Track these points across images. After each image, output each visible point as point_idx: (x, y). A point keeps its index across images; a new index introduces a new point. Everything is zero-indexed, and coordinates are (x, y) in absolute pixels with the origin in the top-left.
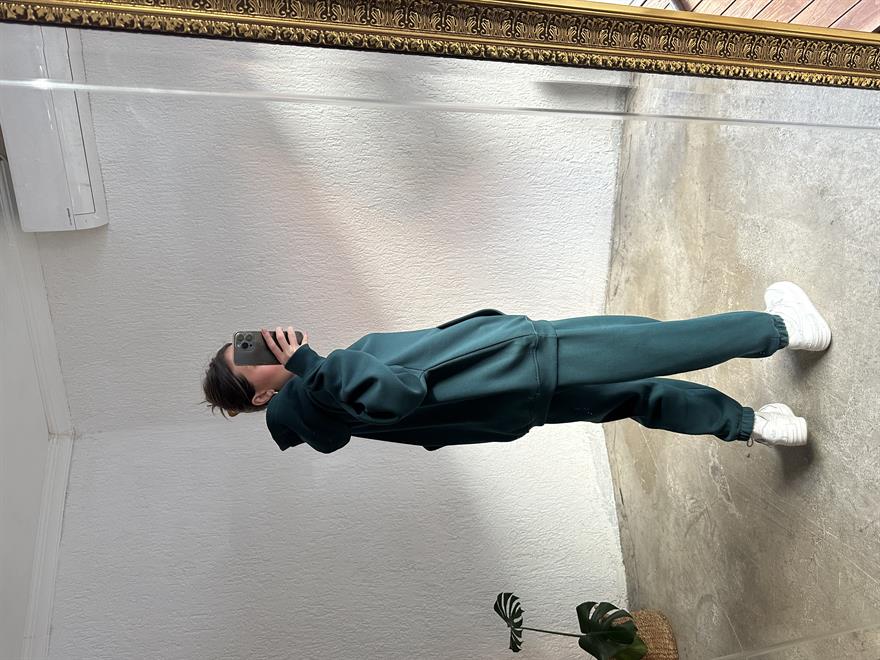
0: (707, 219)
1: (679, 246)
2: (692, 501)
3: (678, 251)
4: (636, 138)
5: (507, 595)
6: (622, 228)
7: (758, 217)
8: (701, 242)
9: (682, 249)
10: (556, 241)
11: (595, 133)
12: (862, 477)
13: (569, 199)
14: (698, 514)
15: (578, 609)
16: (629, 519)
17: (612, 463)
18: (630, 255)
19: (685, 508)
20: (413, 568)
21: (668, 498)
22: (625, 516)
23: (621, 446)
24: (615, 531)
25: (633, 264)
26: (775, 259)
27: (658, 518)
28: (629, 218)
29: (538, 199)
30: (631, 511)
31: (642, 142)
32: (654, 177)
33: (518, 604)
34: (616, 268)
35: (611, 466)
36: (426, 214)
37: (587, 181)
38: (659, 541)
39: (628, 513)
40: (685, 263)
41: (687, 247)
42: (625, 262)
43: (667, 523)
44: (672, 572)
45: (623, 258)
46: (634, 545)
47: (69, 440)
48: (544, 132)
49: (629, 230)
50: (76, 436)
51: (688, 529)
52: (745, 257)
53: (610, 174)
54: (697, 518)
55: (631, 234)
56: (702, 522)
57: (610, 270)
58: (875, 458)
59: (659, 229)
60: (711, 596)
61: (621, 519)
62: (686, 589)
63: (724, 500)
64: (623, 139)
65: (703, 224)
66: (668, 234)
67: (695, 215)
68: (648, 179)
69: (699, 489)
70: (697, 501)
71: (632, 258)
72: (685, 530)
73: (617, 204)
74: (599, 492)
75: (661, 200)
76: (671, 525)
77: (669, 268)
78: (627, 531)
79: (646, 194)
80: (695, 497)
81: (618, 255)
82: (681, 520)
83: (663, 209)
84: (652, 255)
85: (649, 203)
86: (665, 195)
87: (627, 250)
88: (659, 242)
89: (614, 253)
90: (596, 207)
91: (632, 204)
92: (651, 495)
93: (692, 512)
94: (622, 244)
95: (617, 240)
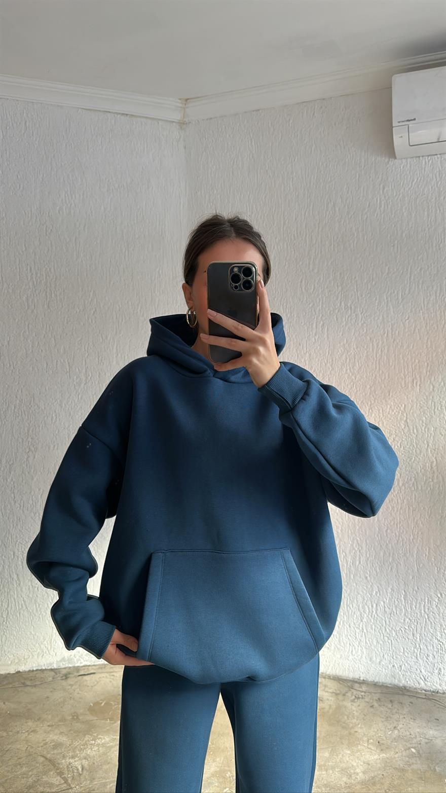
1: (364, 773)
2: (80, 768)
3: (358, 771)
6: (376, 697)
9: (361, 777)
10: (365, 620)
13: (411, 637)
14: (66, 776)
16: (64, 683)
18: (348, 704)
19: (73, 757)
21: (85, 735)
22: (66, 677)
24: (51, 664)
25: (339, 708)
27: (63, 720)
28: (390, 706)
29: (412, 604)
30: (71, 685)
32: (439, 742)
34: (334, 686)
37: (431, 658)
38: (39, 719)
39: (70, 681)
40: (345, 779)
41: (363, 783)
42: (341, 698)
43: (56, 731)
44: (5, 734)
45: (344, 695)
46: (35, 686)
47: (179, 118)
49: (376, 704)
50: (182, 124)
51: (50, 760)
53: (435, 683)
54: (61, 774)
55: (372, 706)
56: (56, 780)
57: (330, 678)
59: (381, 746)
61: (64, 672)
66: (376, 757)
68: (436, 733)
69: (92, 779)
70: (80, 774)
71: (345, 707)
72: (49, 756)
73: (403, 691)
75: (413, 750)
76: (55, 738)
77: (337, 756)
78: (51, 679)
79: (418, 730)
80: (85, 772)
81: (347, 689)
82: (60, 751)
83: (404, 753)
84: (350, 734)
85: (408, 733)
86: (420, 756)
87: (353, 701)
88: (366, 745)
89: (349, 684)
90: (401, 666)
91: (406, 710)
92: (88, 713)
93: (68, 767)
94: (360, 694)
95: (364, 688)
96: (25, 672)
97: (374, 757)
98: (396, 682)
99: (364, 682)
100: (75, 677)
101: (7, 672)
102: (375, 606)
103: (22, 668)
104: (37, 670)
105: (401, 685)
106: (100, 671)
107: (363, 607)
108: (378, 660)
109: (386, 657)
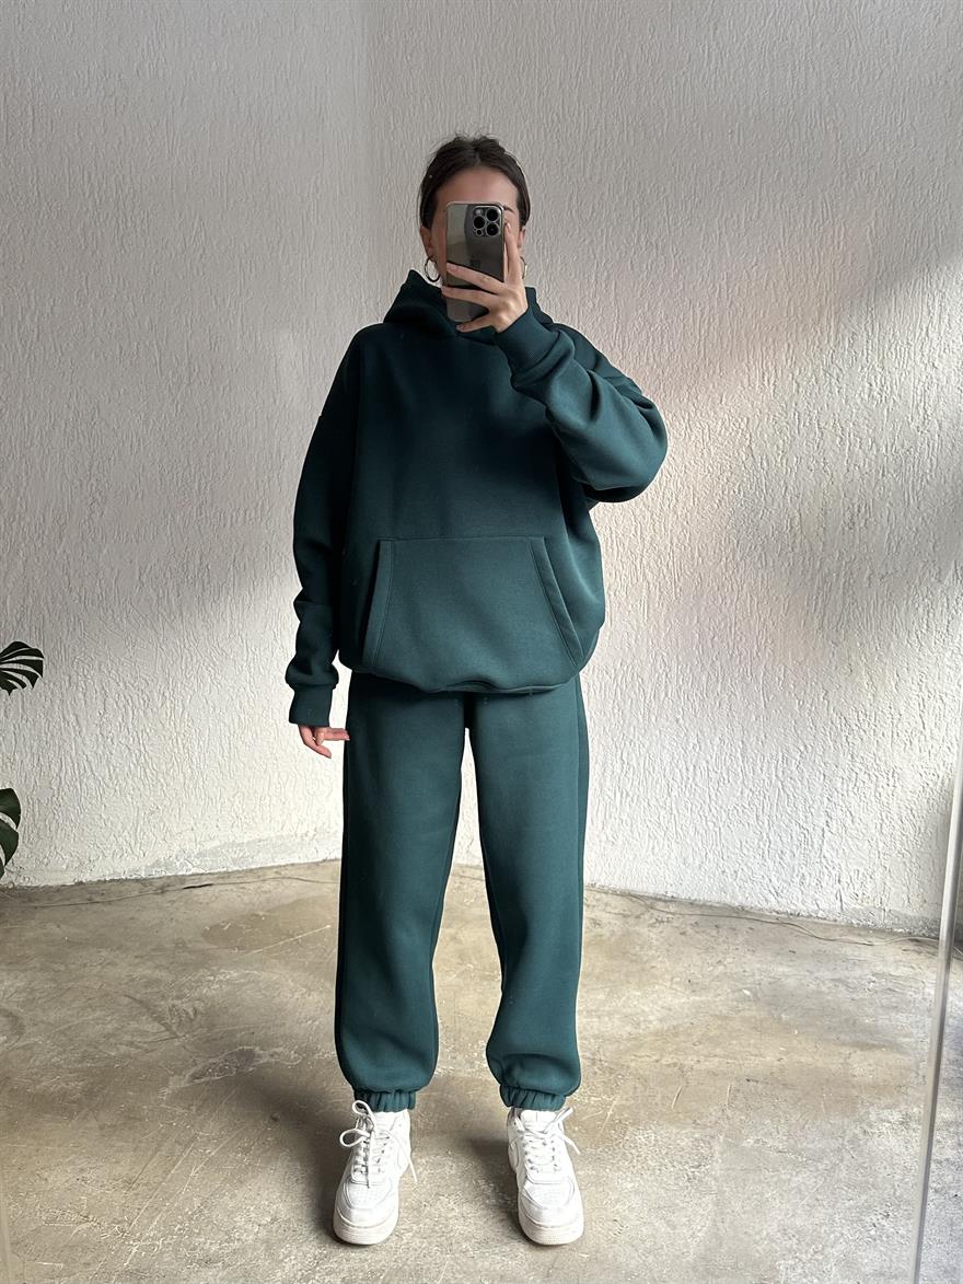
0: (713, 1074)
1: (661, 1021)
2: (190, 1011)
3: (651, 1018)
4: (866, 953)
5: (38, 666)
6: (694, 919)
7: (717, 1167)
8: (668, 1060)
9: (655, 1025)
10: (675, 793)
11: (878, 876)
13: (753, 821)
14: (168, 1021)
15: (10, 791)
16: (159, 898)
18: (644, 930)
19: (178, 998)
20: (95, 500)
21: (197, 969)
22: (163, 890)
23: (291, 891)
24: (135, 871)
25: (627, 934)
26: (637, 1192)
27: (160, 948)
28: (714, 933)
29: (755, 764)
30: (172, 902)
31: (858, 963)
32: (792, 982)
33: (23, 685)
34: (619, 904)
35: (251, 870)
37: (787, 857)
38: (119, 948)
39: (169, 896)
40: (628, 1028)
41: (659, 1034)
42: (632, 921)
43: (150, 963)
44: (63, 968)
45: (638, 917)
46: (110, 903)
48: (882, 781)
49: (689, 930)
51: (141, 1002)
52: (641, 1138)
53: (796, 901)
54: (159, 1019)
55: (683, 933)
56: (153, 1027)
57: (614, 893)
59: (692, 985)
60: (20, 1034)
61: (159, 884)
62: (33, 990)
63: (193, 1069)
64: (865, 930)
65: (702, 1067)
66: (683, 1000)
67: (718, 1051)
68: (787, 970)
69: (212, 1026)
70: (191, 1020)
71: (638, 934)
72: (138, 997)
73: (739, 912)
74: (209, 846)
75: (747, 993)
76: (148, 972)
77: (619, 998)
78: (136, 893)
79: (759, 966)
80: (199, 1016)
81: (643, 909)
82: (156, 990)
83: (730, 995)
84: (643, 970)
85: (741, 970)
86: (756, 999)
87: (652, 925)
88: (668, 984)
89: (648, 903)
90: (736, 872)
91: (741, 939)
92: (202, 939)
93: (170, 1010)
94: (665, 917)
95: (672, 908)
96: (91, 883)
97: (681, 1000)
98: (727, 899)
99: (673, 900)
100: (179, 890)
101: (60, 883)
102: (691, 768)
103: (86, 877)
104: (111, 881)
105: (737, 904)
106: (221, 881)
108: (697, 863)
109: (710, 856)
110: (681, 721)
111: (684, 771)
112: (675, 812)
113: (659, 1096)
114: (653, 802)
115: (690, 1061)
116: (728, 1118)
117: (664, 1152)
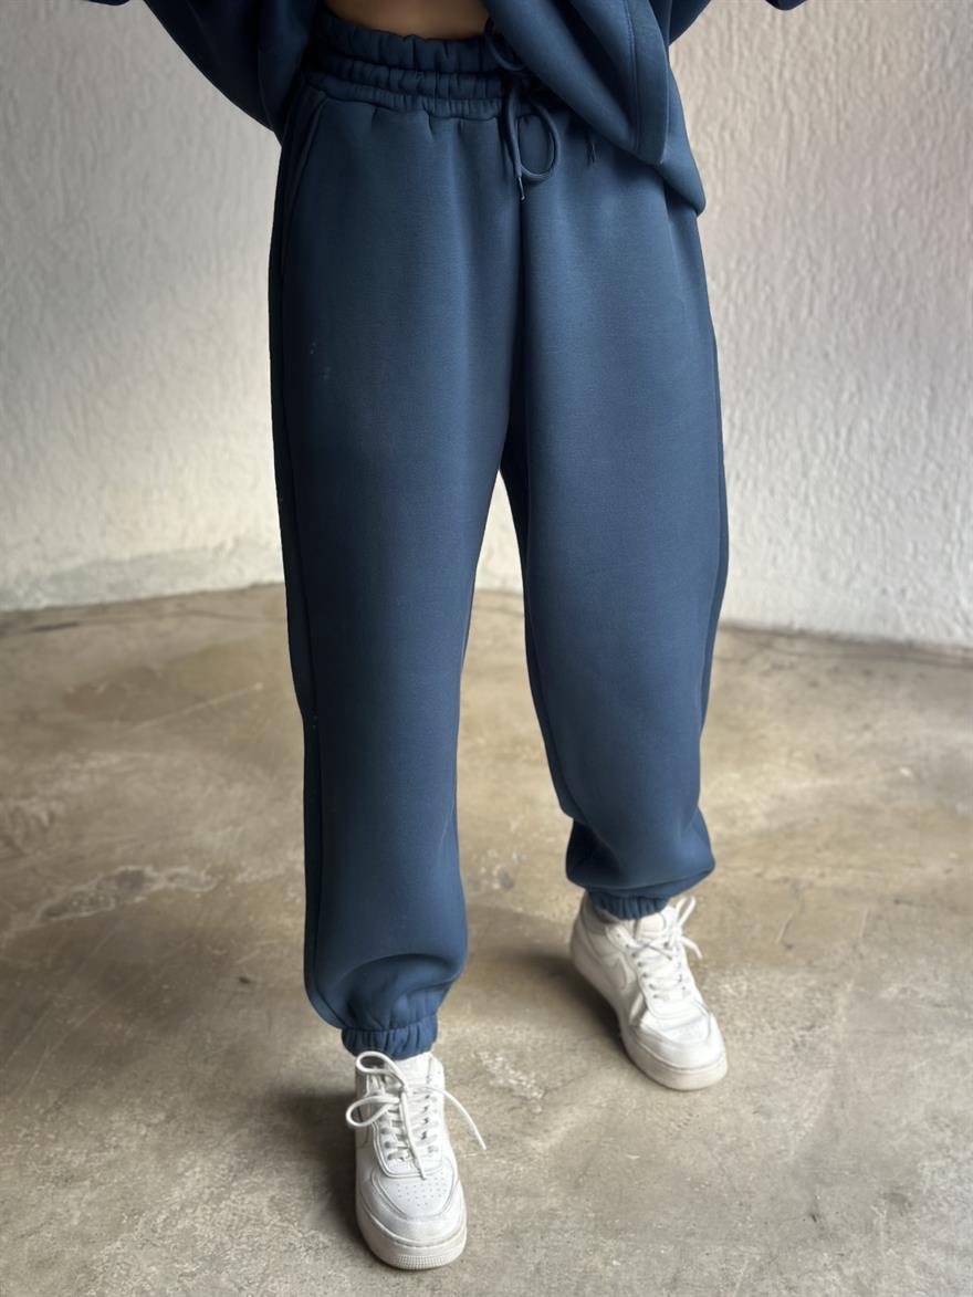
0: (843, 893)
1: (770, 815)
2: (45, 818)
3: (754, 811)
7: (839, 1028)
8: (775, 873)
9: (760, 822)
10: (814, 473)
12: (113, 1257)
13: (937, 512)
14: (8, 835)
17: (152, 606)
18: (753, 681)
19: (25, 796)
21: (54, 753)
23: (199, 632)
25: (725, 687)
28: (862, 682)
29: (948, 423)
35: (140, 601)
36: (945, 51)
41: (764, 836)
42: (734, 667)
45: (744, 662)
49: (824, 680)
55: (814, 684)
58: (161, 1292)
59: (821, 763)
63: (47, 904)
65: (827, 883)
66: (806, 784)
67: (854, 859)
69: (79, 837)
70: (45, 830)
74: (68, 566)
75: (906, 771)
79: (928, 732)
80: (57, 824)
81: (754, 650)
83: (879, 776)
84: (747, 740)
85: (900, 738)
86: (920, 782)
87: (766, 674)
88: (783, 762)
89: (762, 639)
90: (903, 592)
91: (903, 691)
92: (61, 707)
93: (12, 816)
94: (786, 660)
95: (800, 646)
97: (799, 785)
98: (886, 631)
100: (25, 632)
102: (844, 432)
106: (91, 618)
107: (813, 438)
108: (843, 578)
109: (865, 567)
110: (833, 356)
111: (832, 436)
112: (813, 501)
113: (758, 927)
114: (779, 487)
115: (809, 874)
116: (861, 957)
117: (760, 1007)
